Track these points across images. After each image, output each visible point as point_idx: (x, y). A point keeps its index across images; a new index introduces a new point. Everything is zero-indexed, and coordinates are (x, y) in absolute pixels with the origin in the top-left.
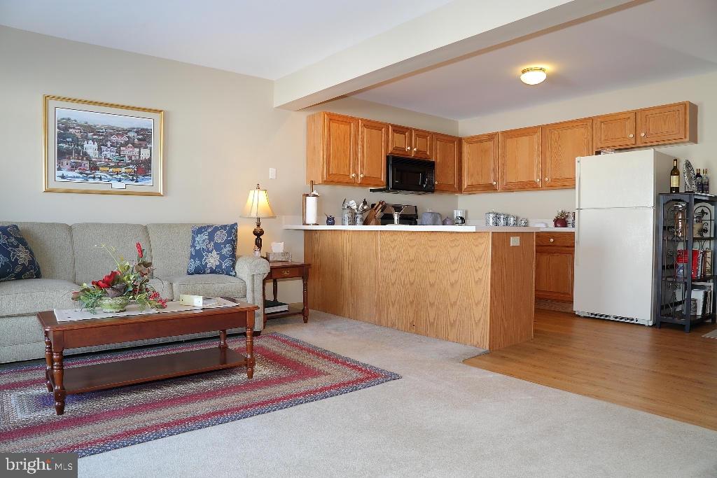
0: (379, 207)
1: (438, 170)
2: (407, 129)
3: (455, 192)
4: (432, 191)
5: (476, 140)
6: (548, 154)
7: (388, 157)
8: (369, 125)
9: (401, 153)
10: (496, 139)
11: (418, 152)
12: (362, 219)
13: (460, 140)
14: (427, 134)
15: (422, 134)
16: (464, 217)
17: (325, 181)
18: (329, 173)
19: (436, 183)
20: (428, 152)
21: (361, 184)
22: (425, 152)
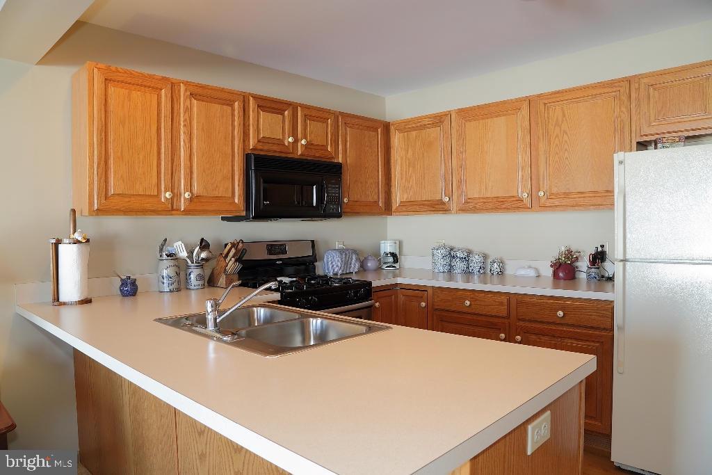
0: (231, 254)
1: (347, 177)
2: (289, 104)
3: (380, 214)
4: (339, 216)
5: (415, 126)
6: (542, 146)
7: (247, 157)
8: (201, 94)
9: (275, 148)
10: (447, 122)
11: (309, 145)
12: (200, 277)
13: (387, 127)
14: (326, 115)
15: (316, 114)
16: (397, 253)
17: (97, 209)
18: (106, 194)
19: (346, 200)
20: (329, 146)
21: (187, 212)
22: (324, 147)
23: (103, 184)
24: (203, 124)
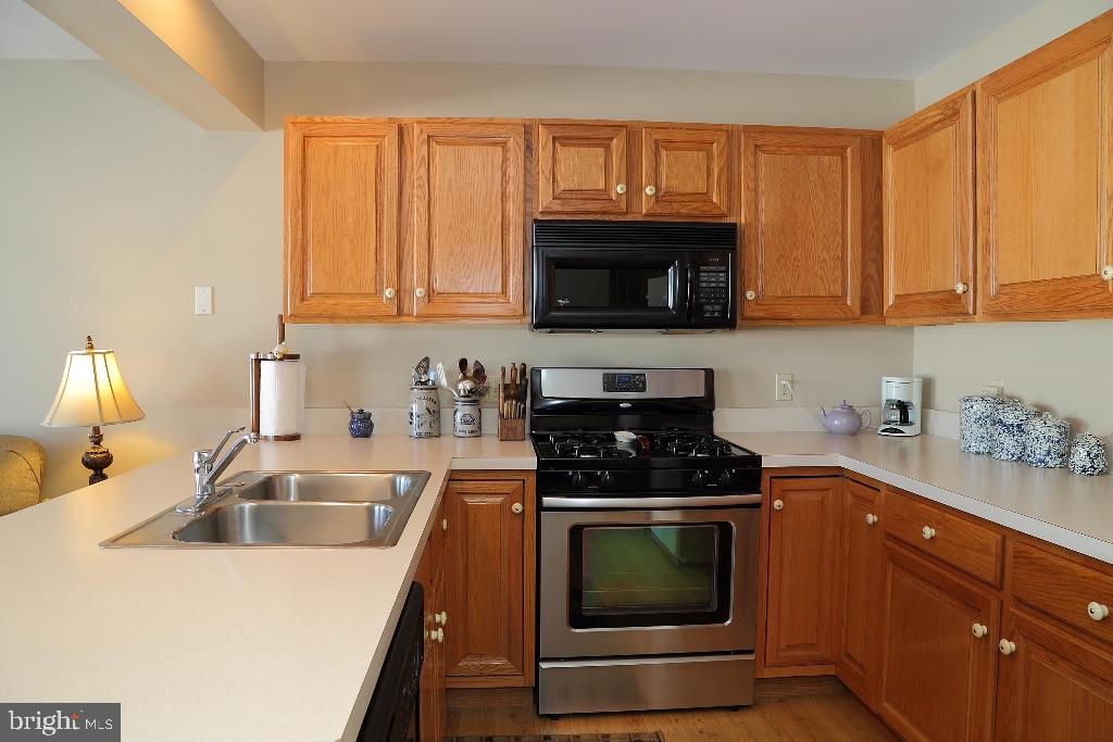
1: (760, 249)
2: (620, 127)
9: (589, 206)
11: (662, 196)
12: (469, 419)
15: (684, 137)
17: (291, 315)
18: (303, 293)
19: (750, 295)
20: (714, 195)
21: (424, 317)
22: (705, 196)
23: (298, 281)
24: (450, 181)
